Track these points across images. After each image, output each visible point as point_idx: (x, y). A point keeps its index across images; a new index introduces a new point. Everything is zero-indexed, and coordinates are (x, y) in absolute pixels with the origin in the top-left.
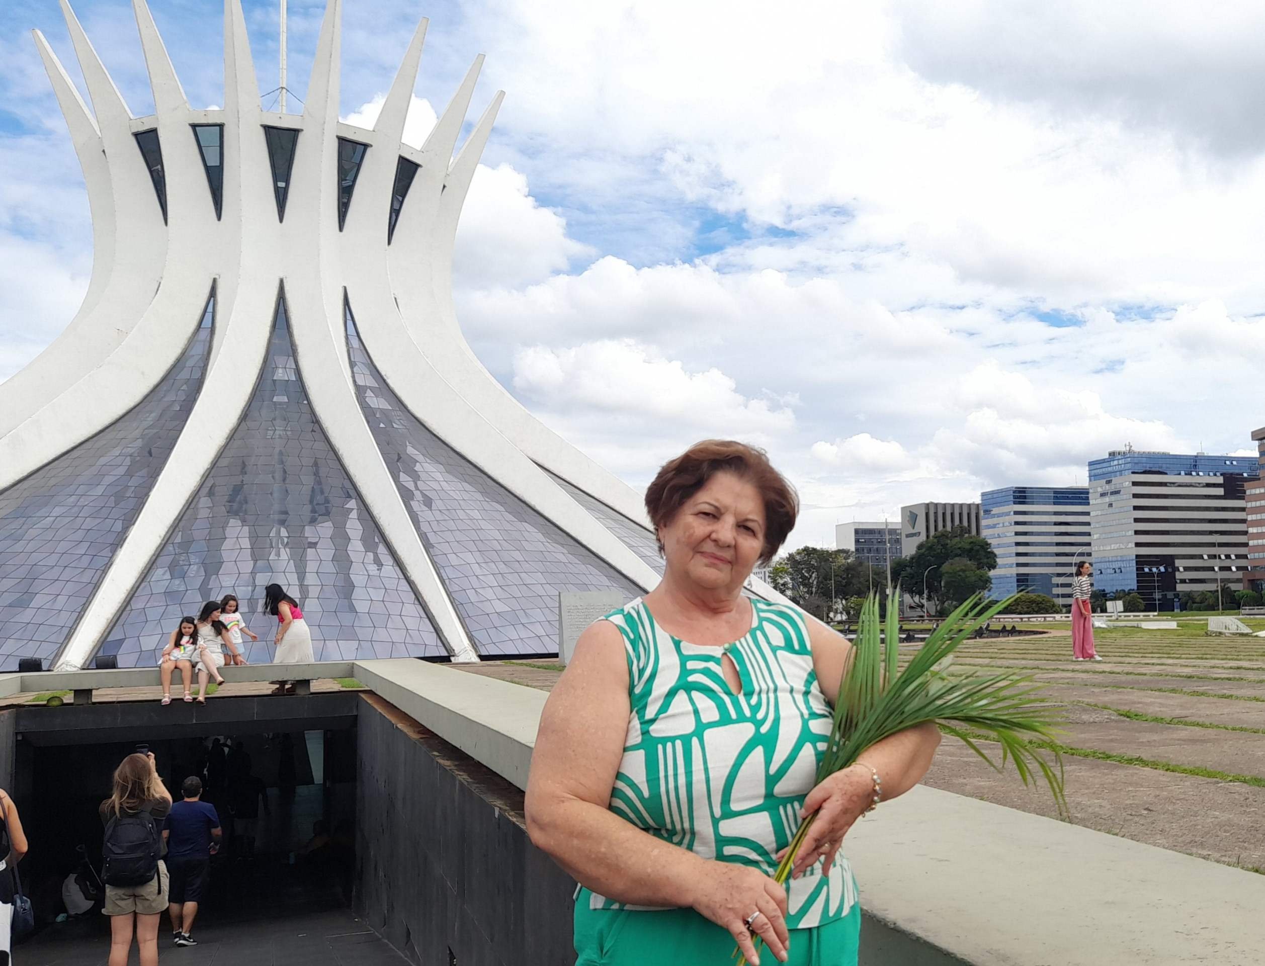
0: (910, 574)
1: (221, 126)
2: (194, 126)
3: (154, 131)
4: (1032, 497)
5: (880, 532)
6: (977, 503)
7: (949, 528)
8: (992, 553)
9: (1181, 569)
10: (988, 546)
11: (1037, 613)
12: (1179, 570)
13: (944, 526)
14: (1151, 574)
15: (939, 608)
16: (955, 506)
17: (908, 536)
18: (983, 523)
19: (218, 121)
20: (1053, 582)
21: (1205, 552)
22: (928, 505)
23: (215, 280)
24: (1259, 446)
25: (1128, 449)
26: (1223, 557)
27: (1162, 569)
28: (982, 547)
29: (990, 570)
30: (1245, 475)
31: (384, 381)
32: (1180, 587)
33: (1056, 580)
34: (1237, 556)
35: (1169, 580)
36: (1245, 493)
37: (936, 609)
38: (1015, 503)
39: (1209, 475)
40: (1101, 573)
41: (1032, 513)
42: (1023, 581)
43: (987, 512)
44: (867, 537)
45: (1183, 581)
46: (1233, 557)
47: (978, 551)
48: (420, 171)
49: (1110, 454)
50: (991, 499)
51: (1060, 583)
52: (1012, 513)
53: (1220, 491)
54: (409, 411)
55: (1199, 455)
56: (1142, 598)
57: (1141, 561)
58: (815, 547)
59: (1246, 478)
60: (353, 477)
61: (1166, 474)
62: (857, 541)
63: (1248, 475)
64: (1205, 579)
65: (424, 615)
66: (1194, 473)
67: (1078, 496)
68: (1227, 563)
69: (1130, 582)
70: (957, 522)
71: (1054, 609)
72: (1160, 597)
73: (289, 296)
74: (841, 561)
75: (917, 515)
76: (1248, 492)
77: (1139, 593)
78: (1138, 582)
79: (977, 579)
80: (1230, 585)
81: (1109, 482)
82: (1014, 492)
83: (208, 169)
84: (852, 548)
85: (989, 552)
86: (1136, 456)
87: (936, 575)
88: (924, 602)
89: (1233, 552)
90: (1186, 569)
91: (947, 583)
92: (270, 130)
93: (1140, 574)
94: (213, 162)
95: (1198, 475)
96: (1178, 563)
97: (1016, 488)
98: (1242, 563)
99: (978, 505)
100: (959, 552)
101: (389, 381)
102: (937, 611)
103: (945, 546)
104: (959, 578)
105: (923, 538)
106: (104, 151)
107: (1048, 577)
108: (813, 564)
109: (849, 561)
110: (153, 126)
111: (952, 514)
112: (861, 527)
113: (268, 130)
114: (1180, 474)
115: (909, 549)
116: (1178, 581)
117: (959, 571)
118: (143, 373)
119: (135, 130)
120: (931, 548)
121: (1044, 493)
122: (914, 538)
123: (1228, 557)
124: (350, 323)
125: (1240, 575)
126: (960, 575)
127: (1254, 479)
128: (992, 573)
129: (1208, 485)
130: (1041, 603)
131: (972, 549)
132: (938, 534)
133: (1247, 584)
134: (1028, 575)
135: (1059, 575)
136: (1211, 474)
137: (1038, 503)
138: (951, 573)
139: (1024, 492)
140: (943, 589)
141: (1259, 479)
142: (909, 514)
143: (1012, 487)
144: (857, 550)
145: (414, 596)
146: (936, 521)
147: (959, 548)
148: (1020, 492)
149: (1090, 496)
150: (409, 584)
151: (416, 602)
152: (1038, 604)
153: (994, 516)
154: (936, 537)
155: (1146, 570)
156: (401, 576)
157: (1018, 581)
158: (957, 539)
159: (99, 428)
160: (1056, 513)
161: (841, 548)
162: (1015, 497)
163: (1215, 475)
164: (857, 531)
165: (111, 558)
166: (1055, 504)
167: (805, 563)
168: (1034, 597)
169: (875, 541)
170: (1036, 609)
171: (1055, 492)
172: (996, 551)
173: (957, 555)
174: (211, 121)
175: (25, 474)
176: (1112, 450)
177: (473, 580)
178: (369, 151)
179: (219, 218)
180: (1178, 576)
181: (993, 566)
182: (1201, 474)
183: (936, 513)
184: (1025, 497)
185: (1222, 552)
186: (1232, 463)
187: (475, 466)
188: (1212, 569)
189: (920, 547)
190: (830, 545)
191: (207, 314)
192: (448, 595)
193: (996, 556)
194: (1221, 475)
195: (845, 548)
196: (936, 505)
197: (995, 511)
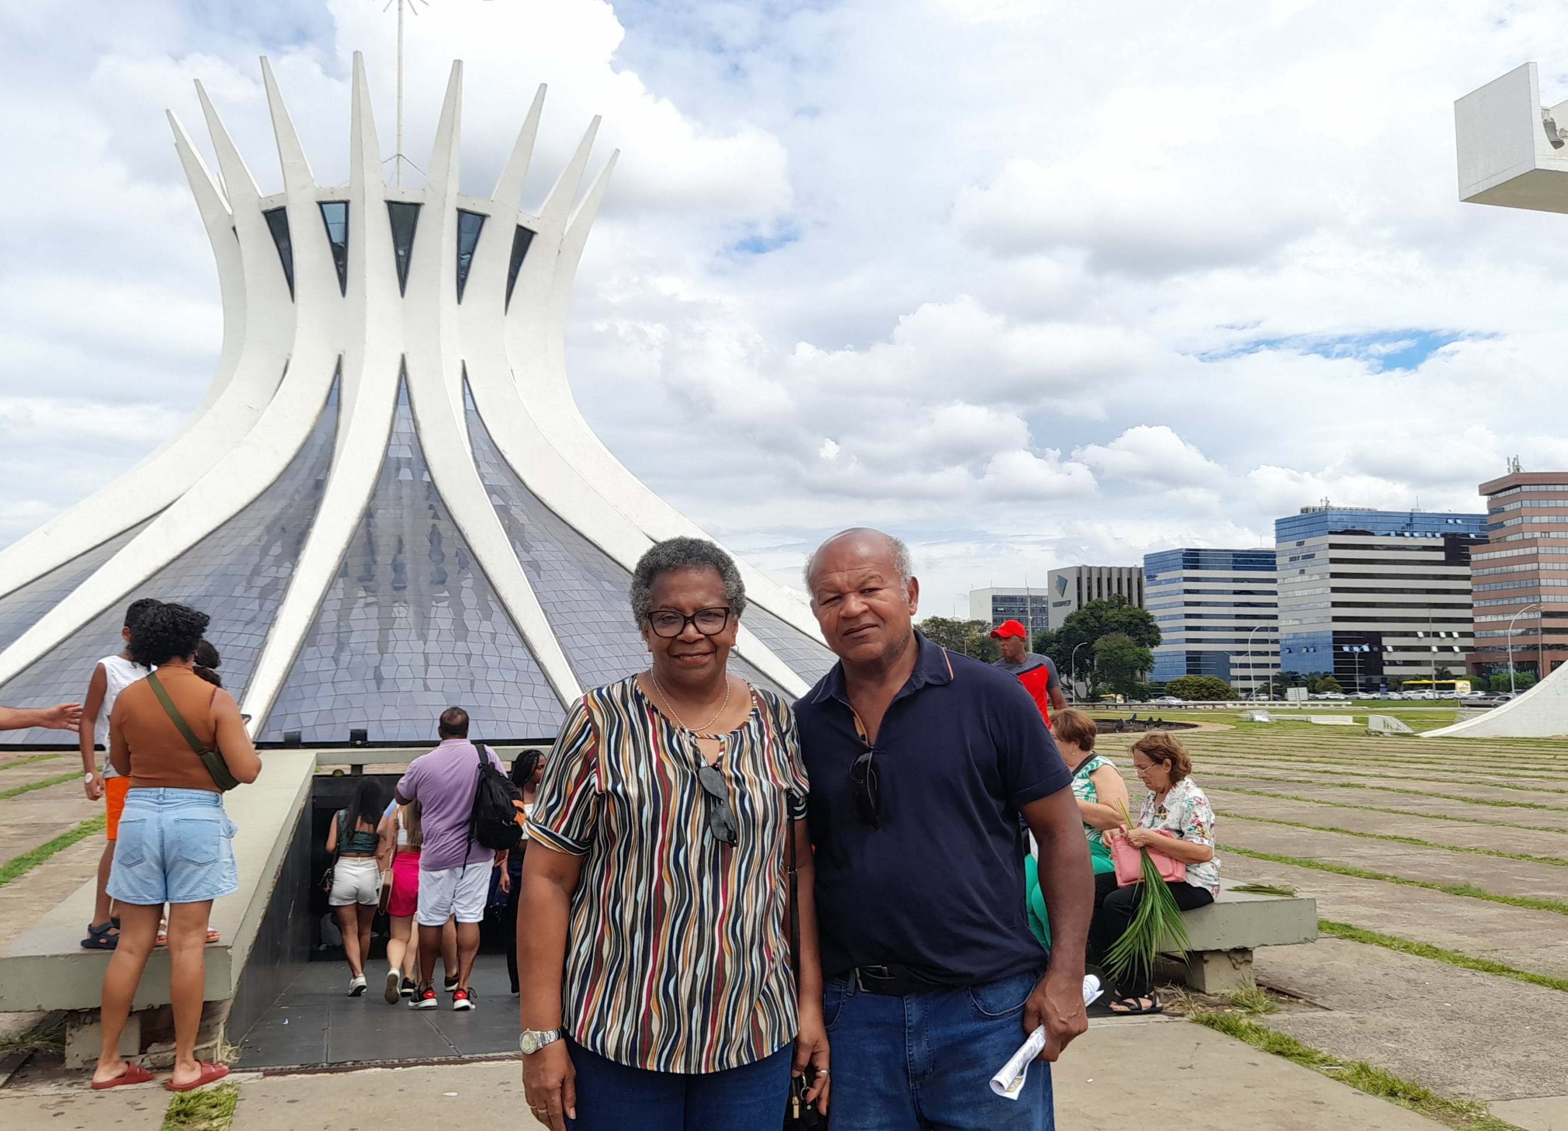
0: (1058, 651)
1: (346, 203)
2: (321, 204)
3: (282, 210)
4: (1206, 561)
5: (1022, 599)
6: (1139, 566)
7: (1105, 599)
8: (1155, 627)
9: (1390, 649)
10: (1150, 620)
11: (1207, 698)
12: (1386, 650)
13: (1100, 594)
14: (1351, 654)
15: (1090, 691)
16: (1113, 570)
17: (1055, 605)
18: (1147, 590)
19: (344, 198)
20: (1231, 662)
21: (1420, 628)
22: (1080, 569)
23: (340, 358)
24: (1489, 503)
25: (1324, 505)
26: (1443, 635)
27: (1366, 648)
28: (1142, 619)
29: (1152, 647)
30: (1472, 536)
31: (503, 456)
32: (1388, 671)
33: (1234, 659)
34: (1462, 635)
35: (1374, 662)
36: (1470, 558)
37: (1088, 692)
38: (1185, 568)
39: (1426, 536)
40: (1290, 652)
41: (1207, 580)
42: (1194, 659)
43: (1151, 577)
44: (1007, 605)
45: (1393, 663)
46: (1456, 635)
47: (1137, 625)
48: (535, 239)
49: (1302, 511)
50: (1158, 562)
51: (1238, 662)
52: (1182, 579)
53: (1441, 556)
54: (527, 488)
55: (1415, 511)
56: (1338, 683)
57: (1339, 638)
58: (945, 618)
59: (1473, 539)
60: (479, 557)
61: (1373, 534)
62: (995, 610)
63: (1476, 536)
64: (1420, 661)
65: (554, 697)
66: (1407, 534)
67: (1262, 560)
68: (1448, 642)
69: (1326, 663)
70: (1115, 590)
71: (1228, 695)
72: (1363, 681)
73: (410, 372)
74: (975, 634)
75: (1067, 581)
76: (1474, 557)
77: (1336, 677)
78: (1335, 663)
79: (1137, 659)
80: (1450, 669)
81: (1300, 544)
82: (1185, 555)
83: (333, 245)
84: (988, 618)
85: (1151, 626)
86: (1335, 513)
87: (1088, 652)
88: (1072, 682)
89: (1456, 629)
90: (1396, 648)
91: (1100, 662)
92: (394, 205)
93: (1338, 654)
94: (337, 238)
95: (1412, 535)
96: (1386, 641)
97: (1187, 550)
98: (1469, 642)
99: (1140, 569)
100: (1116, 625)
101: (507, 457)
102: (1088, 694)
103: (1098, 618)
104: (1116, 656)
105: (1073, 608)
106: (234, 229)
107: (1226, 655)
108: (943, 638)
109: (985, 634)
110: (281, 205)
111: (1109, 580)
112: (1000, 594)
113: (390, 204)
114: (1389, 535)
115: (1056, 621)
116: (1387, 663)
117: (1116, 649)
118: (276, 452)
119: (265, 208)
120: (1082, 621)
121: (1221, 556)
122: (1063, 607)
123: (1449, 635)
124: (468, 397)
125: (1462, 657)
126: (1116, 653)
127: (1482, 541)
128: (1155, 650)
129: (1425, 548)
130: (1212, 687)
131: (1130, 623)
132: (1091, 605)
133: (1470, 667)
134: (1200, 652)
135: (1239, 653)
136: (1429, 535)
137: (1214, 568)
138: (1105, 651)
139: (1197, 555)
140: (1095, 668)
141: (1488, 542)
142: (1057, 579)
143: (1181, 549)
144: (995, 620)
145: (544, 678)
146: (1089, 588)
147: (1117, 622)
148: (1192, 555)
149: (1277, 559)
150: (539, 665)
151: (547, 684)
152: (1208, 689)
153: (1160, 583)
154: (1090, 608)
155: (1346, 649)
156: (531, 658)
157: (1188, 659)
158: (1116, 611)
159: (239, 507)
160: (1235, 580)
161: (975, 619)
162: (1185, 561)
163: (1434, 536)
164: (995, 599)
165: (265, 637)
166: (1235, 568)
167: (932, 635)
168: (1204, 680)
169: (1016, 610)
170: (1206, 694)
171: (1234, 556)
172: (1161, 625)
173: (1113, 630)
174: (337, 199)
175: (178, 553)
176: (1304, 506)
177: (598, 661)
178: (487, 221)
179: (344, 293)
180: (1385, 656)
181: (1156, 642)
182: (1416, 534)
183: (1089, 579)
184: (1198, 561)
185: (1442, 628)
186: (1456, 522)
187: (595, 546)
188: (1428, 649)
189: (1068, 620)
190: (963, 616)
191: (334, 391)
192: (576, 677)
193: (1159, 630)
194: (1442, 535)
195: (980, 619)
196: (1090, 569)
197: (1161, 576)
